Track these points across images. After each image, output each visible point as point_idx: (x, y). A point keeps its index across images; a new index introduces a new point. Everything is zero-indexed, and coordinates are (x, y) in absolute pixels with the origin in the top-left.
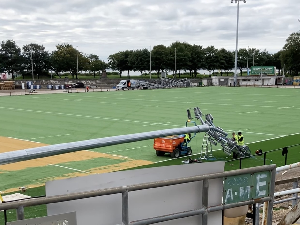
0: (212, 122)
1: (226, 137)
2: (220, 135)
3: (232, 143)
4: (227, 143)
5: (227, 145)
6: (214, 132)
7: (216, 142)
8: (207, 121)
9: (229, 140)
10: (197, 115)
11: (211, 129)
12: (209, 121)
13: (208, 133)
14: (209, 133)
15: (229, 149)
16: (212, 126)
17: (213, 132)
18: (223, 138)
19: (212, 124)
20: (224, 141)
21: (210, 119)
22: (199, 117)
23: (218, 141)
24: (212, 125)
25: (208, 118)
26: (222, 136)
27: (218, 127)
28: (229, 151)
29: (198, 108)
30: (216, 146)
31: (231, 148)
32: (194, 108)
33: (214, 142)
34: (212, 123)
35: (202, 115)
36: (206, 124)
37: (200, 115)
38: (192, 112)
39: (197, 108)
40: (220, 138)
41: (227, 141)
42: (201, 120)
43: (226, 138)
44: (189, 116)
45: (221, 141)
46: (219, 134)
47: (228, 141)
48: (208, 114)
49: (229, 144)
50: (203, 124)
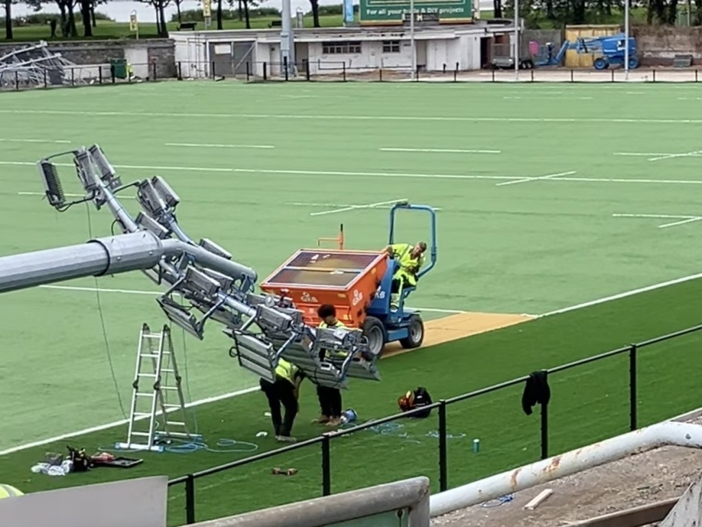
0: (174, 216)
1: (246, 289)
2: (217, 283)
3: (278, 318)
4: (253, 321)
5: (255, 328)
6: (185, 271)
7: (199, 316)
8: (144, 213)
9: (263, 306)
10: (92, 188)
11: (170, 255)
12: (157, 213)
13: (156, 277)
14: (162, 274)
15: (269, 350)
16: (177, 240)
17: (182, 267)
18: (235, 298)
19: (171, 231)
20: (240, 313)
21: (164, 206)
22: (106, 196)
23: (208, 313)
24: (173, 235)
25: (152, 196)
26: (226, 286)
27: (207, 240)
28: (266, 362)
29: (93, 150)
30: (201, 338)
31: (274, 346)
32: (75, 153)
33: (188, 318)
34: (174, 225)
35: (117, 185)
36: (144, 232)
37: (111, 186)
38: (66, 171)
39: (89, 154)
40: (215, 299)
41: (253, 313)
42: (116, 212)
43: (248, 296)
44: (53, 190)
45: (223, 310)
46: (211, 278)
47: (260, 311)
48: (150, 181)
49: (264, 325)
50: (126, 229)
